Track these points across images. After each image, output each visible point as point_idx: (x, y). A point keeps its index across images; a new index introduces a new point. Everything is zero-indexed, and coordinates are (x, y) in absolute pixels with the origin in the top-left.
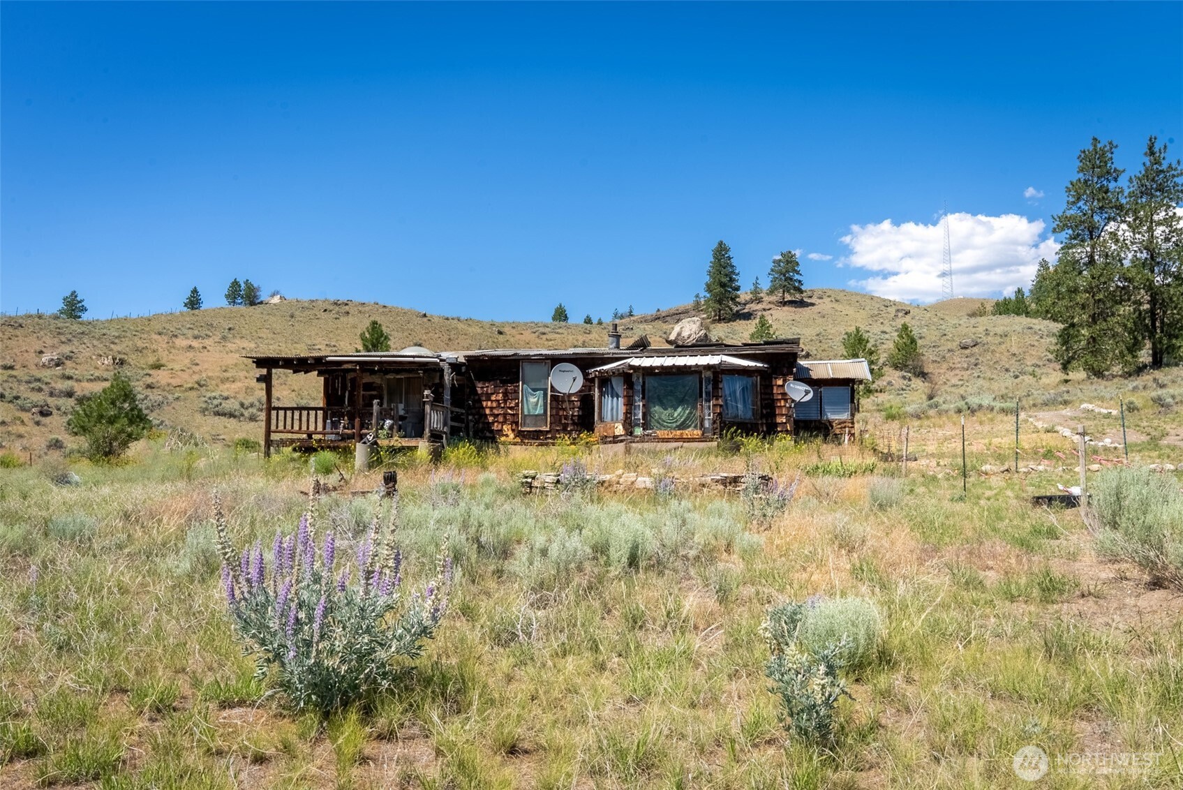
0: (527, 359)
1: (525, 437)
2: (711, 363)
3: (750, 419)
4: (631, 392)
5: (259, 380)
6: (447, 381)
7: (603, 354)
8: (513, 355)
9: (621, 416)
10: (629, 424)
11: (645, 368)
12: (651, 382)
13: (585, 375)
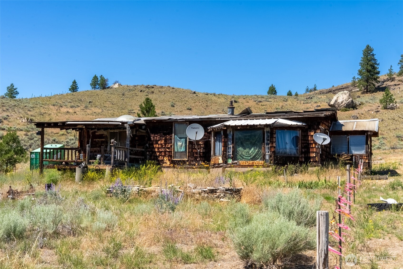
0: (176, 121)
1: (174, 163)
2: (268, 123)
3: (295, 154)
4: (226, 139)
6: (128, 134)
7: (215, 118)
8: (169, 119)
9: (221, 153)
10: (225, 158)
12: (238, 135)
13: (206, 130)
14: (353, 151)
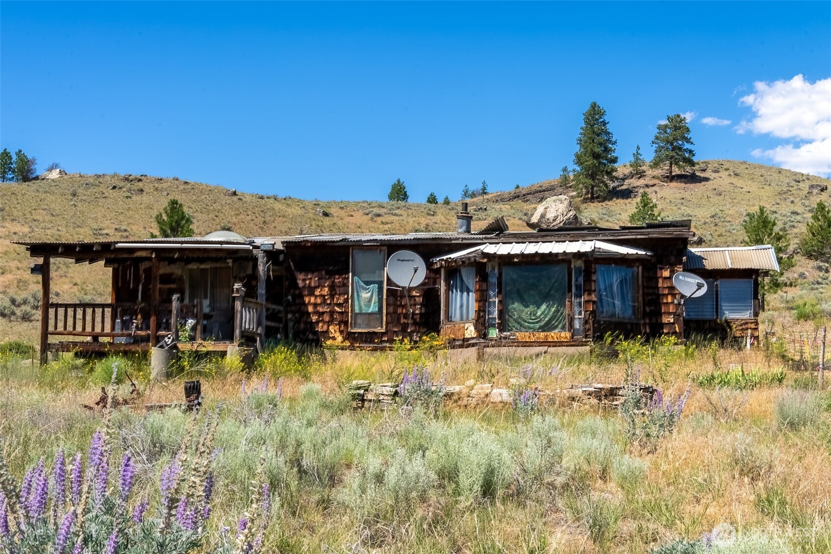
0: (359, 245)
1: (355, 340)
2: (582, 250)
3: (630, 318)
4: (484, 285)
5: (34, 270)
6: (261, 273)
7: (450, 239)
8: (340, 241)
9: (472, 315)
10: (482, 325)
11: (502, 257)
12: (509, 274)
13: (429, 265)
14: (727, 313)
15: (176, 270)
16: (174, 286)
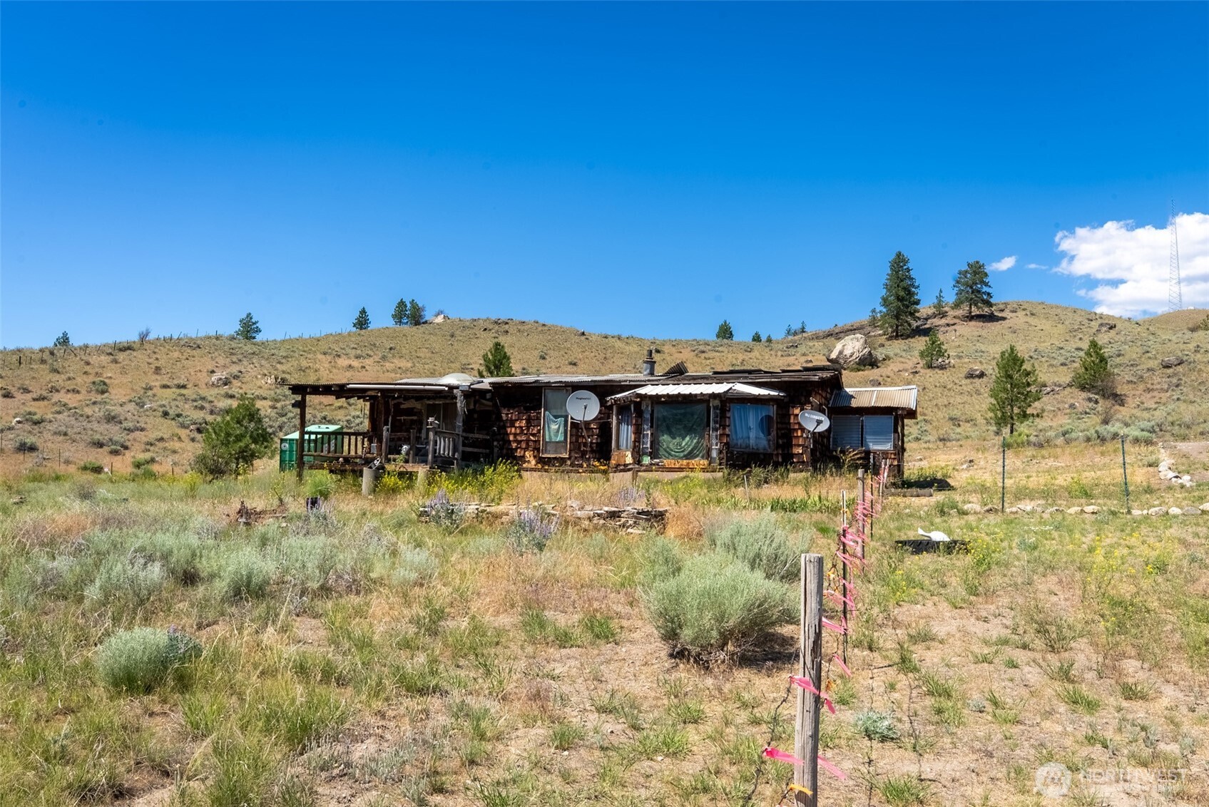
0: (548, 385)
1: (544, 463)
2: (716, 391)
3: (765, 449)
4: (640, 420)
5: (294, 405)
6: (459, 409)
7: (620, 381)
8: (534, 382)
9: (630, 444)
10: (638, 454)
11: (651, 397)
12: (661, 412)
13: (603, 403)
14: (871, 444)
15: (418, 405)
16: (415, 418)
